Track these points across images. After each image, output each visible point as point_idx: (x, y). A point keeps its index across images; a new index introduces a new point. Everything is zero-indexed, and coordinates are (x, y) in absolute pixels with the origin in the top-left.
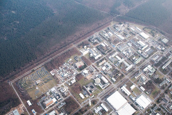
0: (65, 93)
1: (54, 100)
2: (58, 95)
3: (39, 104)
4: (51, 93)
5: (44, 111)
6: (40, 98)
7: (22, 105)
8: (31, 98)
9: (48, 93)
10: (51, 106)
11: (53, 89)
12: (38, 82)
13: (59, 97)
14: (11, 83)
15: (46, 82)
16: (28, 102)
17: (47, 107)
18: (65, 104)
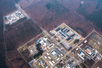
0: (96, 59)
1: (90, 53)
2: (94, 55)
3: (86, 46)
4: (94, 51)
5: (83, 50)
6: (90, 46)
7: (83, 39)
8: (88, 42)
9: (93, 49)
10: (87, 52)
11: (97, 51)
12: (99, 43)
13: (93, 56)
14: (94, 31)
15: (100, 47)
16: (86, 41)
17: (85, 51)
18: (90, 59)
